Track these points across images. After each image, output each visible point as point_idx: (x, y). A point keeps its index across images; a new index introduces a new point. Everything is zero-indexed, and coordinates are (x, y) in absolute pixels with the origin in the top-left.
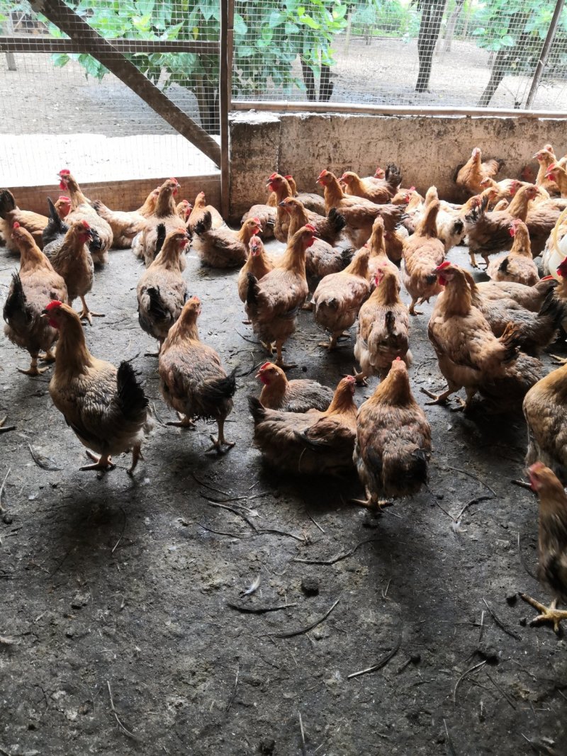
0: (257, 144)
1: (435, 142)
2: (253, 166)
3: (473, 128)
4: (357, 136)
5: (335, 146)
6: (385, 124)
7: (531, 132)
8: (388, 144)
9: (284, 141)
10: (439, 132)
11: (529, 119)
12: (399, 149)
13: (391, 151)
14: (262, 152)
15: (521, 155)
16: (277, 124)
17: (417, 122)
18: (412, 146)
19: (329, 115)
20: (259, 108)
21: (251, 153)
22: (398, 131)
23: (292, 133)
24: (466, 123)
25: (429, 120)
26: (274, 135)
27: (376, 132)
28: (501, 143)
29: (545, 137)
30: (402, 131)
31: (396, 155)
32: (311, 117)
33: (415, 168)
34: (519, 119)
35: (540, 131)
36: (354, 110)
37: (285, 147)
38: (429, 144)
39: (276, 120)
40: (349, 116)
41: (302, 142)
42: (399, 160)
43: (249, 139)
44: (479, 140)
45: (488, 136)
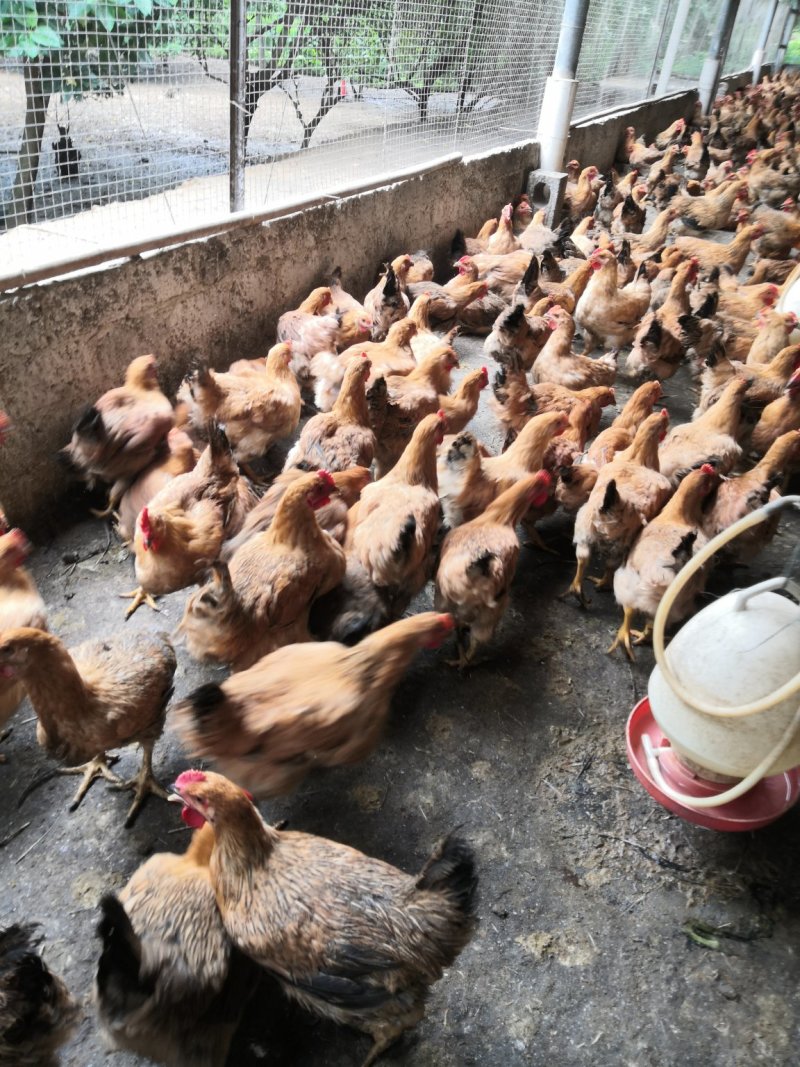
3: (153, 280)
7: (256, 254)
10: (86, 312)
11: (246, 229)
15: (251, 302)
17: (24, 305)
18: (34, 368)
24: (136, 274)
25: (50, 292)
28: (213, 291)
29: (280, 254)
34: (230, 234)
35: (270, 245)
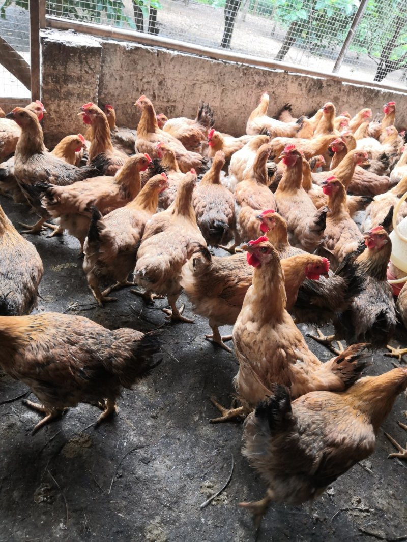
0: (74, 69)
1: (255, 92)
2: (69, 94)
3: (289, 83)
4: (182, 76)
5: (160, 83)
6: (211, 67)
7: (334, 94)
8: (212, 87)
9: (106, 71)
10: (260, 82)
11: (335, 82)
12: (222, 93)
13: (215, 95)
14: (80, 79)
16: (98, 49)
17: (241, 70)
18: (234, 93)
19: (155, 49)
20: (78, 30)
21: (67, 79)
22: (223, 77)
23: (115, 63)
24: (284, 78)
25: (252, 70)
26: (96, 63)
27: (202, 74)
28: (311, 100)
29: (345, 100)
30: (227, 76)
31: (219, 99)
32: (137, 49)
33: (235, 114)
34: (327, 80)
35: (342, 93)
36: (181, 48)
37: (108, 77)
38: (250, 92)
39: (97, 45)
40: (176, 53)
41: (126, 75)
42: (222, 104)
43: (65, 63)
44: (293, 95)
45: (300, 93)
